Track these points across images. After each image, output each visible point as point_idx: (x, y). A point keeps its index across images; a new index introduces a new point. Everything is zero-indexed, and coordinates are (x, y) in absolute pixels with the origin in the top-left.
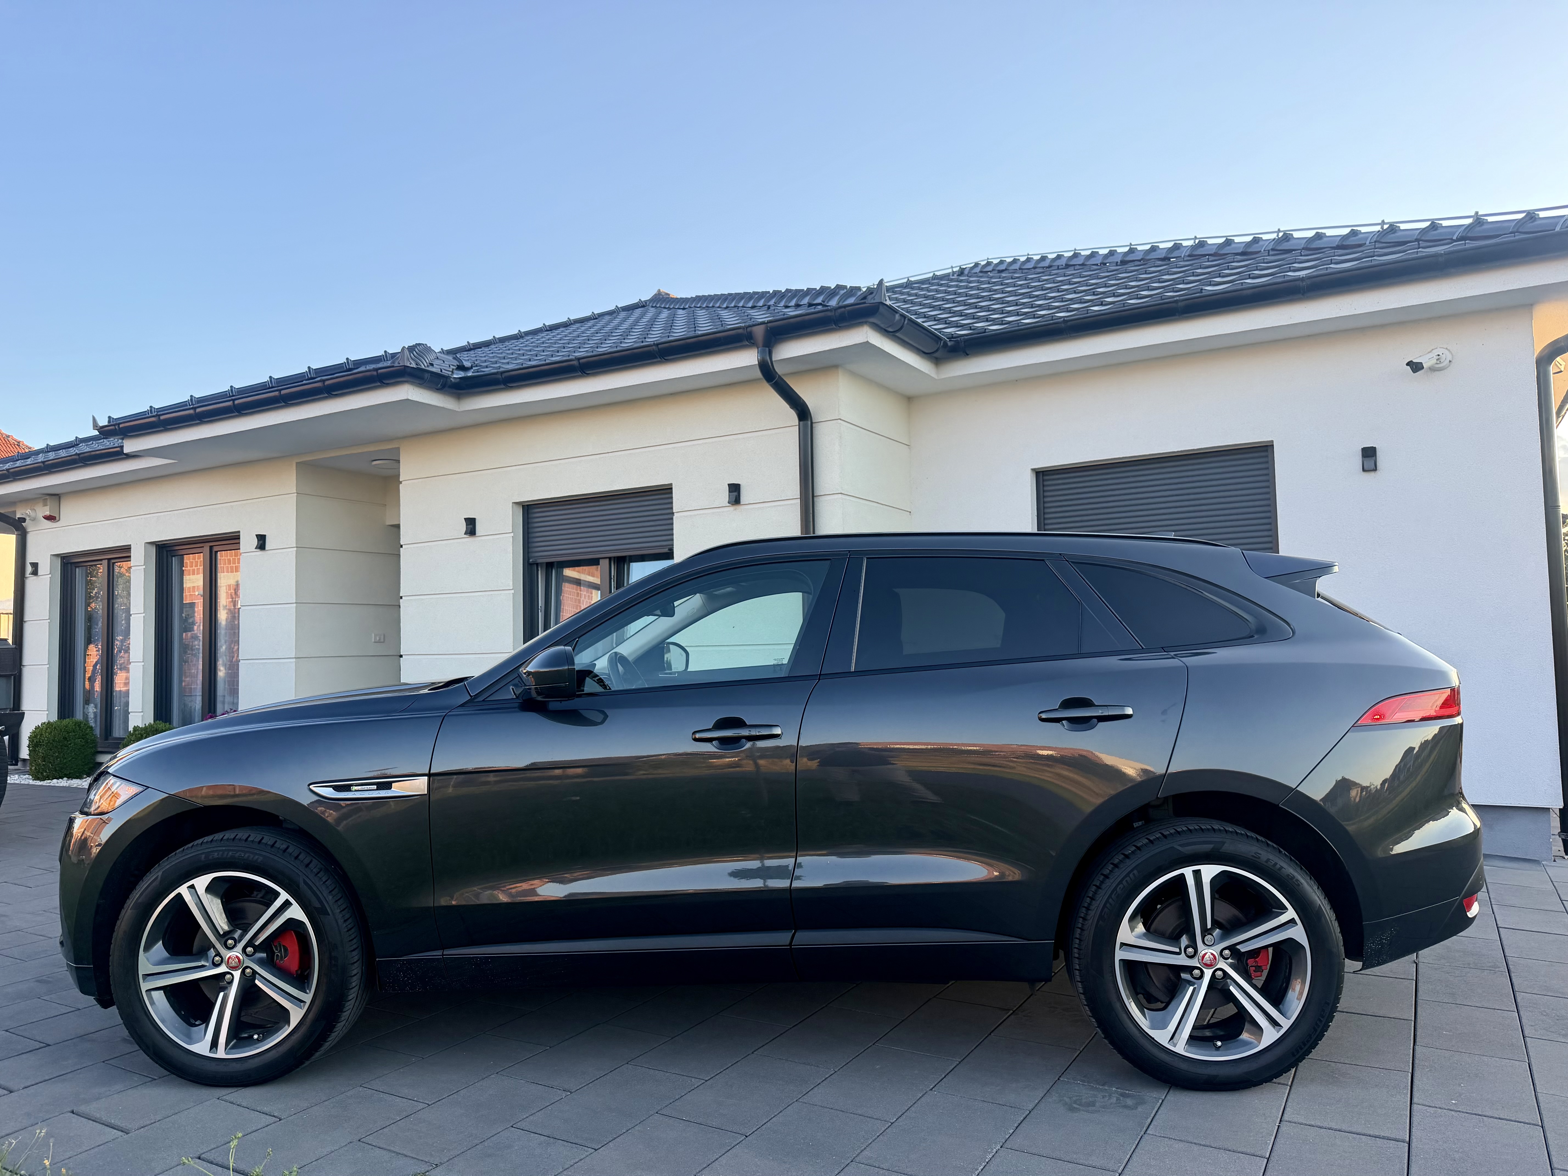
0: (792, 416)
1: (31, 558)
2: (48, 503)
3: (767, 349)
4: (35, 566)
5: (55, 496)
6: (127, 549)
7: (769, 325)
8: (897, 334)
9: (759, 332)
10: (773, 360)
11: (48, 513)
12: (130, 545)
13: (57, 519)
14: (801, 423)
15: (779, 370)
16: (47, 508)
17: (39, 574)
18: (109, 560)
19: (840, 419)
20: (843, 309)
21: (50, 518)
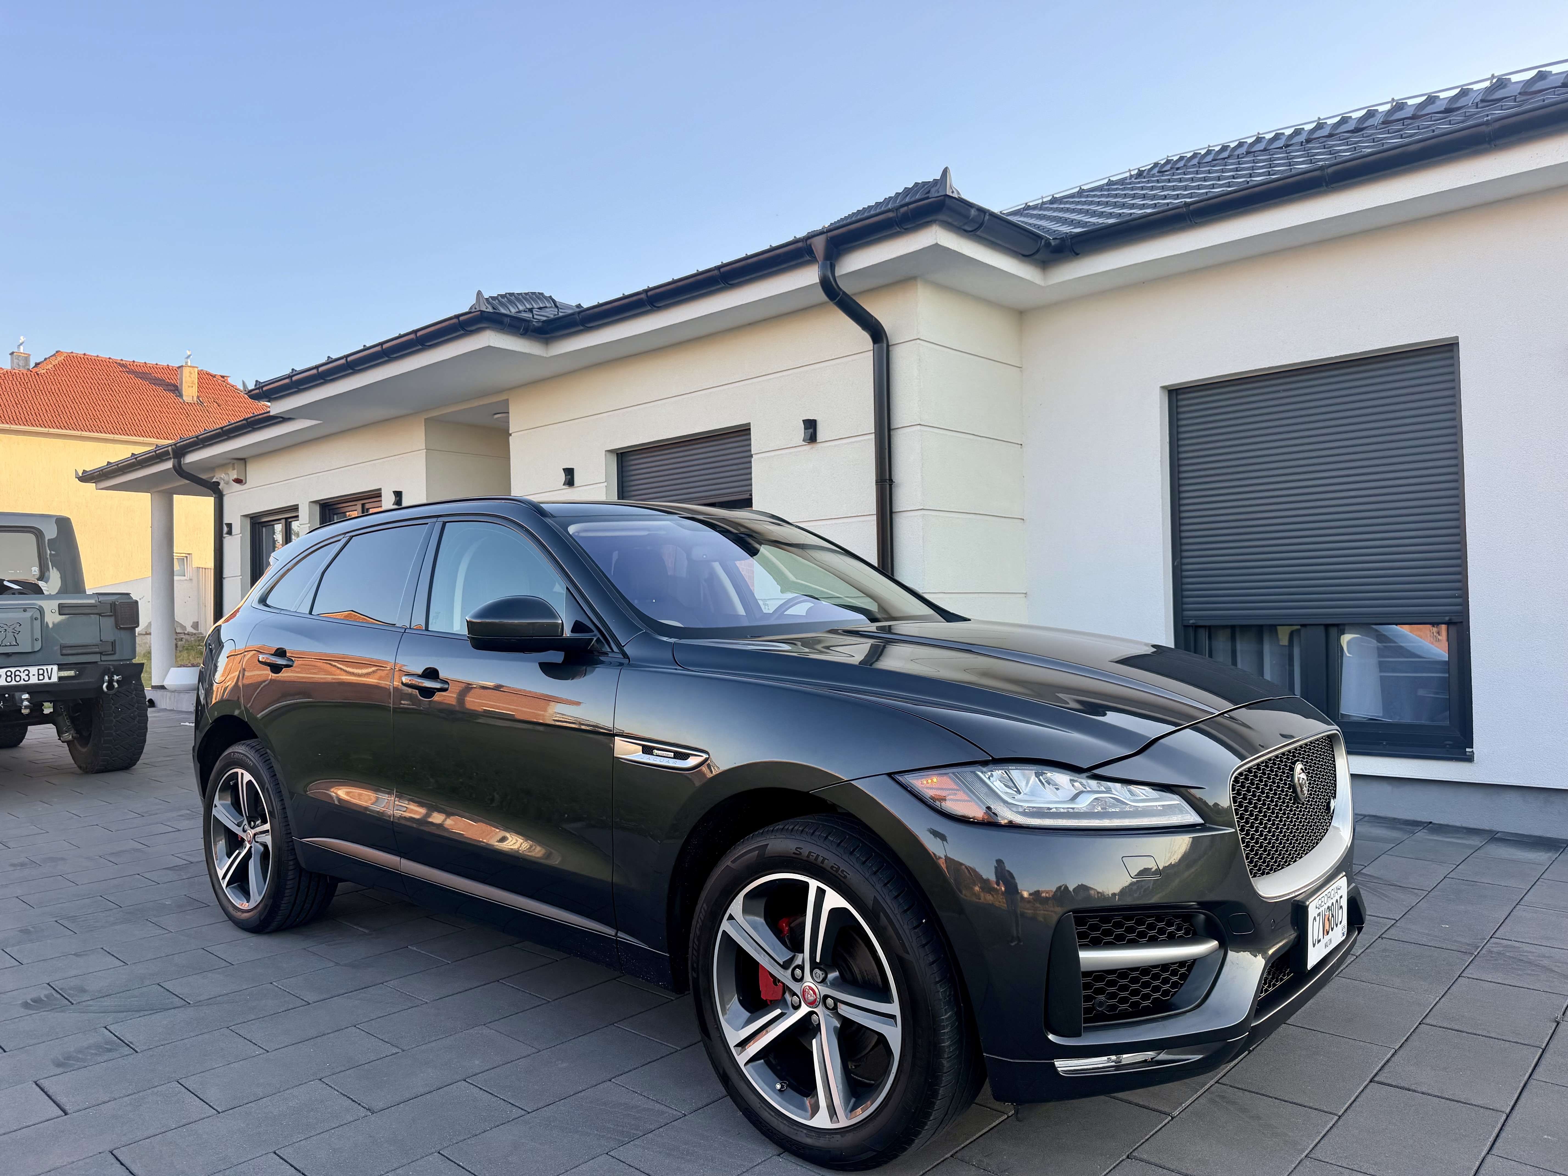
0: (864, 339)
1: (227, 520)
2: (236, 467)
3: (828, 262)
4: (229, 526)
5: (241, 460)
6: (295, 508)
7: (829, 234)
8: (978, 233)
9: (819, 245)
10: (836, 275)
11: (235, 477)
12: (298, 505)
13: (244, 481)
14: (875, 346)
15: (847, 287)
16: (235, 471)
17: (233, 534)
18: (286, 519)
19: (919, 339)
20: (906, 208)
21: (238, 481)
